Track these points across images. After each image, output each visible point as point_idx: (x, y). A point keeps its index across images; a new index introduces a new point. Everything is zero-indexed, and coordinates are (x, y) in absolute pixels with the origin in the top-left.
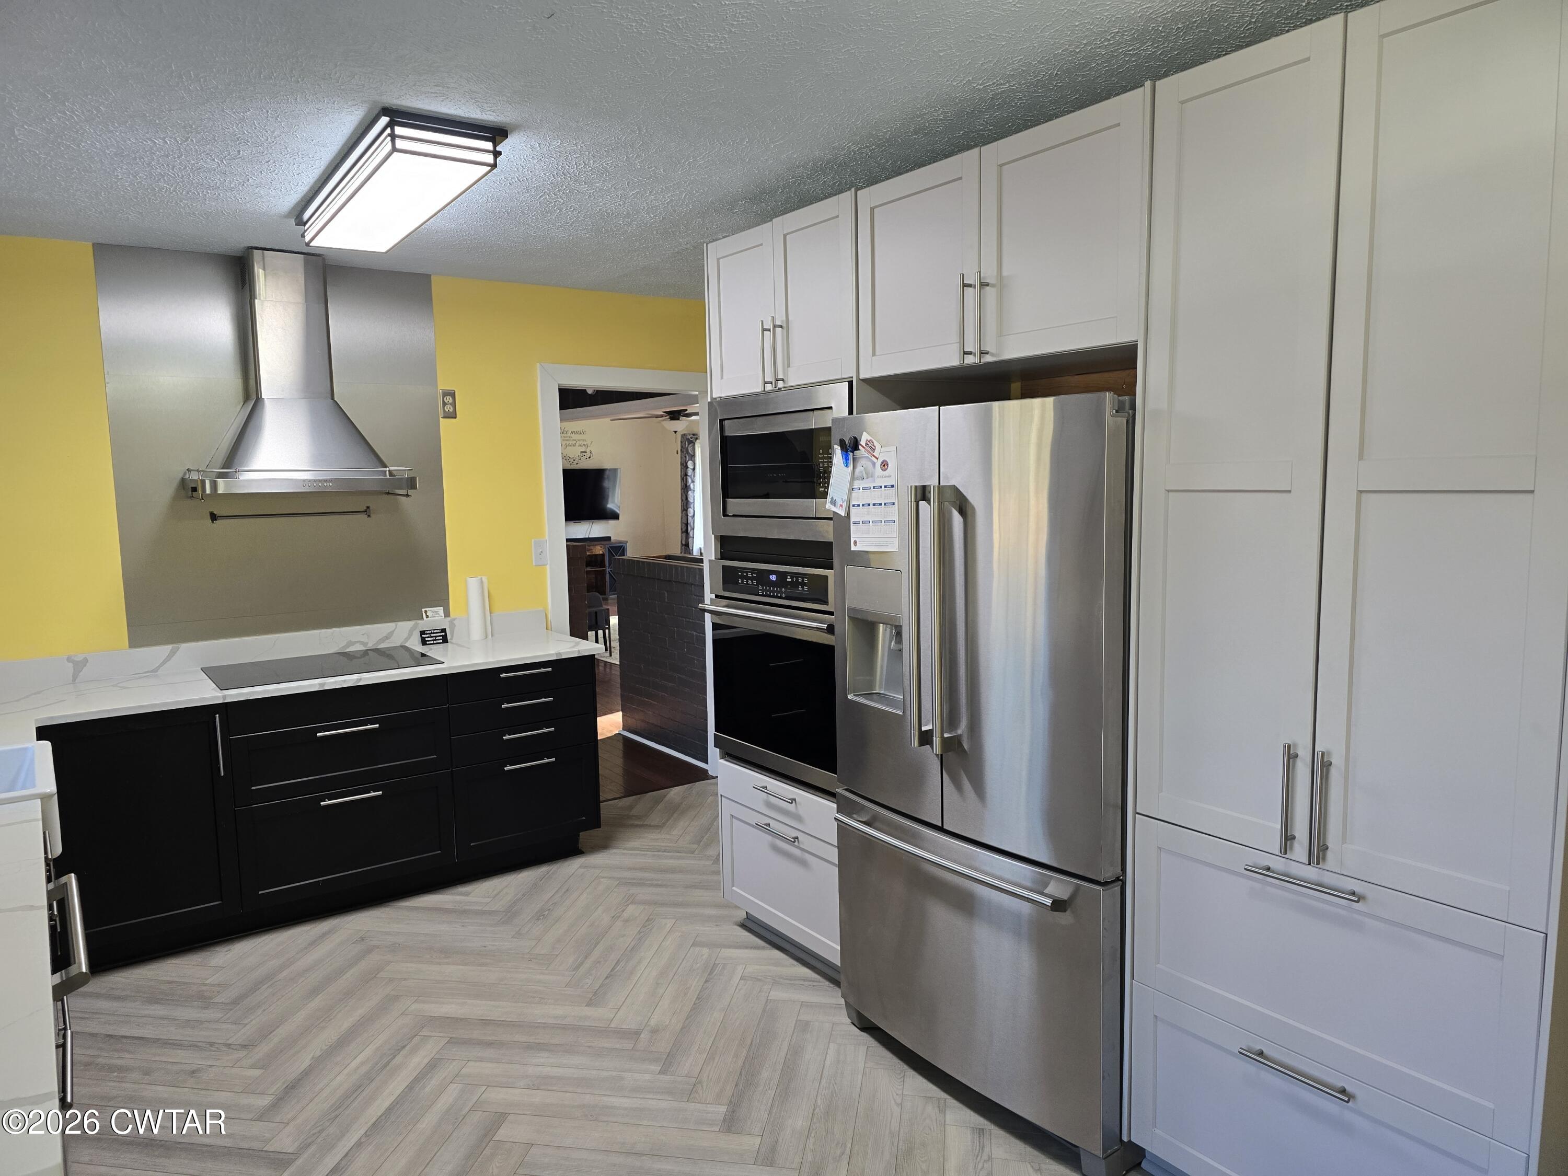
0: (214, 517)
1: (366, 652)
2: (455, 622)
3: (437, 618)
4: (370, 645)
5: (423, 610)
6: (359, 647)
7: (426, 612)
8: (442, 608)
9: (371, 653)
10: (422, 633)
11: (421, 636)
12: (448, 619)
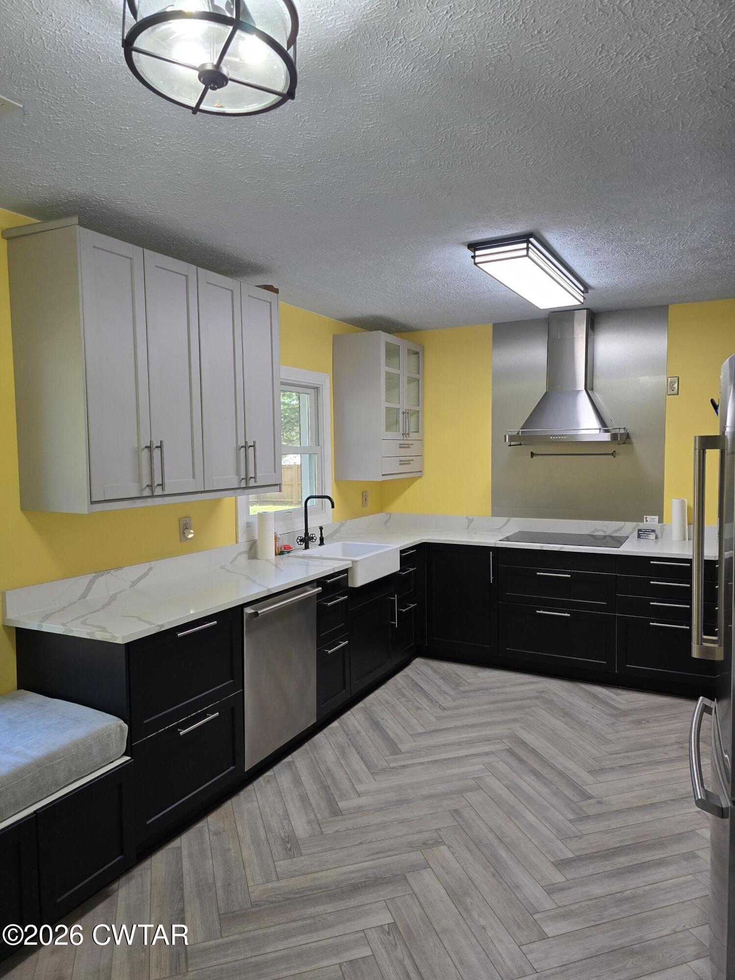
0: (532, 454)
1: (605, 537)
2: (664, 527)
3: (653, 523)
4: (608, 533)
5: (645, 516)
6: (601, 533)
7: (646, 518)
8: (658, 517)
9: (608, 538)
10: (639, 530)
11: (638, 533)
12: (660, 524)
